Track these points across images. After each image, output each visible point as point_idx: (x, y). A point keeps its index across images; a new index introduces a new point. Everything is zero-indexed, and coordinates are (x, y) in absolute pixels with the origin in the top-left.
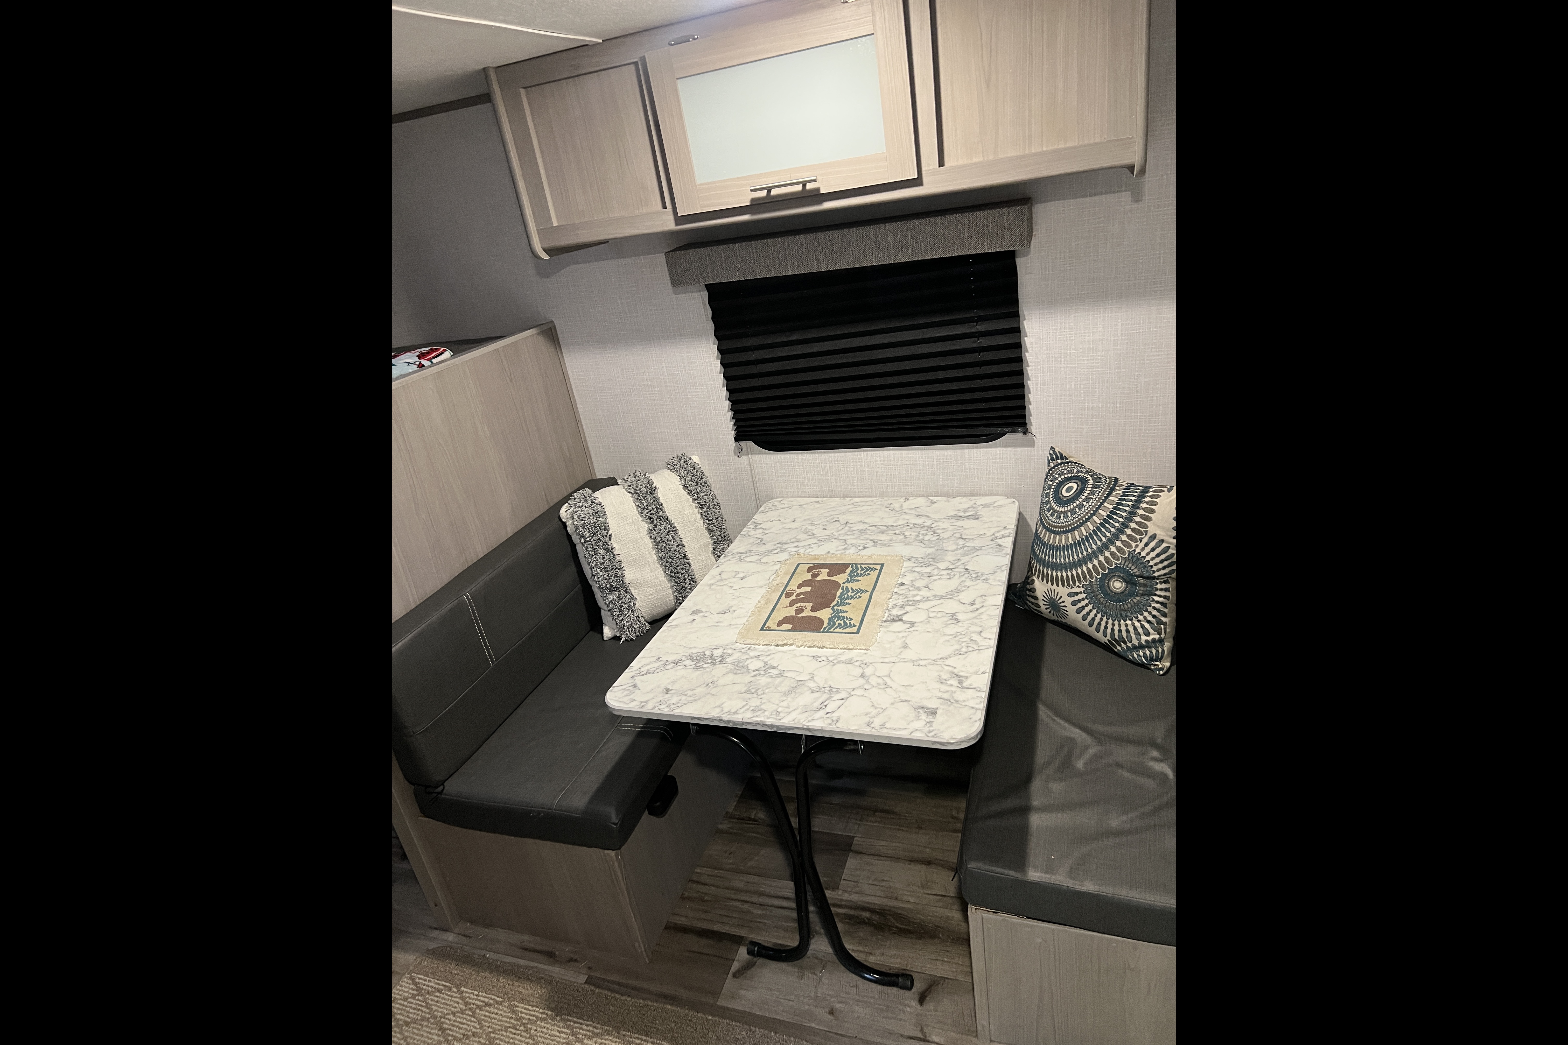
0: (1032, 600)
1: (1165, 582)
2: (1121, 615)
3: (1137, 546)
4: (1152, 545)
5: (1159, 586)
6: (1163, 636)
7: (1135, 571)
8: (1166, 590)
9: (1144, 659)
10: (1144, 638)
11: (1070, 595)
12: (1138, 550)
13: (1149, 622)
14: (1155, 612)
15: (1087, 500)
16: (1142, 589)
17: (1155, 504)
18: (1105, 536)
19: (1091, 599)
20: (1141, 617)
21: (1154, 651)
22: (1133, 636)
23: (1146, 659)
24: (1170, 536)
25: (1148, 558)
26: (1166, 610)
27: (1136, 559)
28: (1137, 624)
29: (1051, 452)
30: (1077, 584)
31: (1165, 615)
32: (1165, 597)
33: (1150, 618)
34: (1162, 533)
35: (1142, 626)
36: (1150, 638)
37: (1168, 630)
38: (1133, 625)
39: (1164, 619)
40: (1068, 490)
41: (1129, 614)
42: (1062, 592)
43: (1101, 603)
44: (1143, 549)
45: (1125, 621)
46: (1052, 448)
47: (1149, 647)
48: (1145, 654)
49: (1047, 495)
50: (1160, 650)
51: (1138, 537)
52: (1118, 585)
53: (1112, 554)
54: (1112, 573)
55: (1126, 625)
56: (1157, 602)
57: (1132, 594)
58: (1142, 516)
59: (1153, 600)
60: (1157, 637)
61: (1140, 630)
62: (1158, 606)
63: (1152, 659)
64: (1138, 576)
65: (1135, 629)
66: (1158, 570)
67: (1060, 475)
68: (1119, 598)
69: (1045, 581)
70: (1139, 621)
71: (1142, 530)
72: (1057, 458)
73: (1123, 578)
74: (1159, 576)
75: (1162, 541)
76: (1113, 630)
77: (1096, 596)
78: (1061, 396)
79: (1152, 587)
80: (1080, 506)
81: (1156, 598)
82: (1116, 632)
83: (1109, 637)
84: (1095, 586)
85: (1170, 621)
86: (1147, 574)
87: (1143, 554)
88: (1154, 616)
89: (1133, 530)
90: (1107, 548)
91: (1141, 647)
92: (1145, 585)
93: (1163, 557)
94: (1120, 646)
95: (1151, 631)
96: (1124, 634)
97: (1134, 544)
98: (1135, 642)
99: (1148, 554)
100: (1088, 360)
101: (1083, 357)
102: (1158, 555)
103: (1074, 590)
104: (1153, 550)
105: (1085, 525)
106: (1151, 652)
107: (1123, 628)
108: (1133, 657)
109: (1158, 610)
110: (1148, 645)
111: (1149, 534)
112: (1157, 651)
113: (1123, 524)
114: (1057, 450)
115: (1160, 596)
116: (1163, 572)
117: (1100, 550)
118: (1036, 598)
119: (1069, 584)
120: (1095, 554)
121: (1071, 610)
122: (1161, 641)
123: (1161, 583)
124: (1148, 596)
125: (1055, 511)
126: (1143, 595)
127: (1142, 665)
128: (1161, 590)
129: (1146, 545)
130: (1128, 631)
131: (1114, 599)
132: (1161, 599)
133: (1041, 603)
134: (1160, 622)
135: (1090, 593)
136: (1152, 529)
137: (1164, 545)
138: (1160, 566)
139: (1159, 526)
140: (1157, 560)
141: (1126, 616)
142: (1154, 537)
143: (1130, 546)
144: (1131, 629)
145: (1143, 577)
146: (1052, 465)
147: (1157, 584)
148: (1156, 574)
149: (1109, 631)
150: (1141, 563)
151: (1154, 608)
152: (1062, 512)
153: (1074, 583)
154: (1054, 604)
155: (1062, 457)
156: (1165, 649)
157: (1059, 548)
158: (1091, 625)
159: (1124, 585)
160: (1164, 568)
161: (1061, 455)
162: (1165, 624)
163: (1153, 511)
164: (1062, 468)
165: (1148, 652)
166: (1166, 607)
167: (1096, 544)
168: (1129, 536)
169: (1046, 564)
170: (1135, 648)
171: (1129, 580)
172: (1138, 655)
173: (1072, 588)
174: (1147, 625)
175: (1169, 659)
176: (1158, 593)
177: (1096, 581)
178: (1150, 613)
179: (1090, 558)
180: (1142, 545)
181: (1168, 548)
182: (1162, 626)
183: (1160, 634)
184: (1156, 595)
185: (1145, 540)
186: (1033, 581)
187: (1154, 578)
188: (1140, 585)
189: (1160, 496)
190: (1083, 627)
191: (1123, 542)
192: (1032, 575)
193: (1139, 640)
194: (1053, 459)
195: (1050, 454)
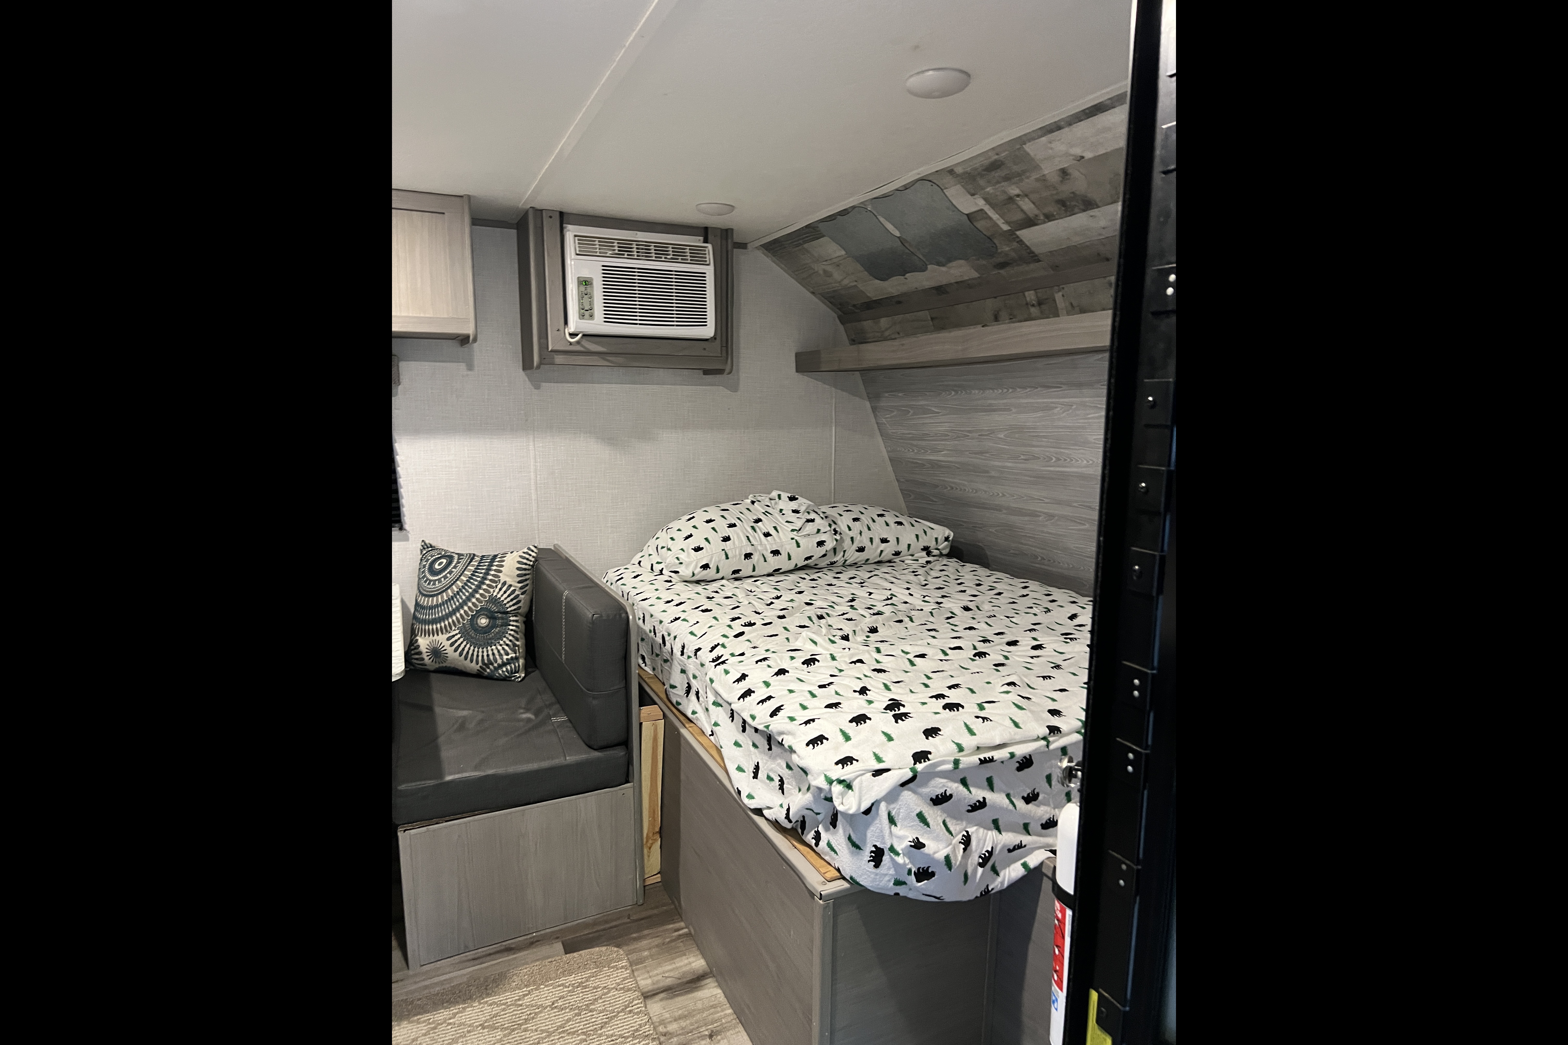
0: (417, 657)
1: (516, 616)
2: (488, 642)
3: (494, 591)
4: (504, 589)
5: (512, 618)
6: (518, 654)
7: (494, 609)
8: (516, 621)
9: (506, 673)
10: (505, 657)
11: (448, 639)
12: (495, 594)
13: (507, 645)
14: (511, 638)
15: (455, 567)
16: (500, 621)
17: (503, 561)
18: (471, 588)
19: (465, 636)
20: (501, 642)
21: (513, 666)
22: (498, 657)
23: (508, 673)
24: (515, 582)
25: (502, 599)
26: (518, 636)
27: (494, 600)
28: (500, 648)
29: (423, 544)
30: (453, 628)
31: (517, 640)
32: (516, 626)
33: (508, 642)
34: (510, 580)
35: (503, 649)
36: (509, 657)
37: (521, 651)
38: (497, 648)
39: (518, 643)
40: (439, 564)
41: (493, 641)
42: (442, 639)
43: (472, 638)
44: (498, 593)
45: (491, 647)
46: (423, 541)
47: (509, 664)
48: (507, 669)
49: (423, 572)
50: (517, 665)
51: (494, 585)
52: (483, 621)
53: (477, 599)
54: (479, 614)
55: (492, 650)
56: (512, 630)
57: (494, 626)
58: (495, 570)
59: (509, 629)
60: (514, 655)
61: (502, 652)
62: (512, 633)
63: (512, 673)
64: (497, 612)
65: (499, 651)
66: (510, 607)
67: (432, 557)
68: (486, 630)
69: (427, 635)
70: (501, 645)
71: (497, 579)
72: (427, 547)
73: (486, 615)
74: (511, 611)
75: (510, 586)
76: (483, 656)
77: (468, 633)
78: (427, 500)
79: (507, 619)
80: (451, 572)
81: (511, 627)
82: (485, 657)
83: (480, 664)
84: (467, 626)
85: (521, 644)
86: (503, 610)
87: (499, 596)
88: (510, 641)
89: (491, 580)
90: (473, 596)
91: (504, 664)
92: (502, 618)
93: (512, 597)
94: (489, 668)
95: (510, 651)
96: (491, 657)
97: (492, 590)
98: (500, 661)
99: (502, 596)
100: (446, 474)
101: (442, 471)
102: (509, 596)
103: (451, 634)
104: (505, 592)
105: (455, 584)
106: (511, 667)
107: (490, 653)
108: (499, 674)
109: (513, 636)
110: (509, 662)
111: (502, 582)
112: (515, 666)
113: (483, 578)
114: (427, 542)
115: (513, 626)
116: (513, 608)
117: (468, 599)
118: (420, 653)
119: (447, 631)
120: (465, 603)
121: (450, 650)
122: (517, 658)
123: (513, 616)
124: (506, 626)
125: (431, 581)
126: (502, 626)
127: (505, 679)
128: (513, 621)
129: (500, 589)
130: (493, 654)
131: (481, 632)
132: (514, 628)
133: (425, 656)
134: (515, 645)
135: (464, 633)
136: (503, 578)
137: (512, 588)
138: (511, 603)
139: (507, 576)
140: (509, 599)
141: (492, 643)
142: (504, 583)
143: (489, 592)
144: (496, 652)
145: (501, 613)
146: (425, 552)
147: (510, 617)
148: (509, 610)
149: (480, 658)
150: (498, 603)
151: (510, 634)
152: (436, 580)
153: (451, 628)
154: (436, 652)
155: (431, 546)
156: (521, 664)
157: (437, 606)
158: (466, 658)
159: (488, 620)
160: (514, 605)
161: (431, 545)
162: (518, 646)
163: (502, 566)
164: (433, 553)
165: (509, 668)
166: (518, 634)
167: (465, 595)
168: (488, 585)
169: (427, 621)
170: (500, 666)
171: (491, 616)
172: (503, 671)
173: (450, 632)
174: (506, 648)
175: (524, 672)
176: (512, 623)
177: (467, 622)
178: (508, 638)
179: (461, 606)
180: (497, 590)
181: (515, 590)
182: (517, 648)
183: (516, 653)
184: (510, 625)
185: (499, 586)
186: (417, 640)
187: (508, 613)
188: (499, 618)
189: (505, 556)
190: (460, 663)
191: (484, 590)
192: (416, 636)
193: (502, 659)
194: (424, 549)
195: (422, 546)
